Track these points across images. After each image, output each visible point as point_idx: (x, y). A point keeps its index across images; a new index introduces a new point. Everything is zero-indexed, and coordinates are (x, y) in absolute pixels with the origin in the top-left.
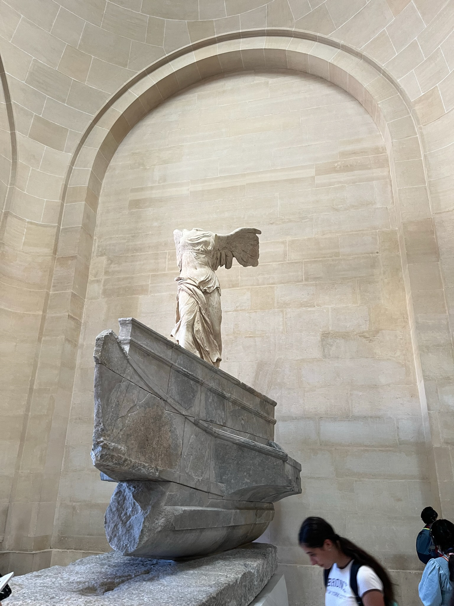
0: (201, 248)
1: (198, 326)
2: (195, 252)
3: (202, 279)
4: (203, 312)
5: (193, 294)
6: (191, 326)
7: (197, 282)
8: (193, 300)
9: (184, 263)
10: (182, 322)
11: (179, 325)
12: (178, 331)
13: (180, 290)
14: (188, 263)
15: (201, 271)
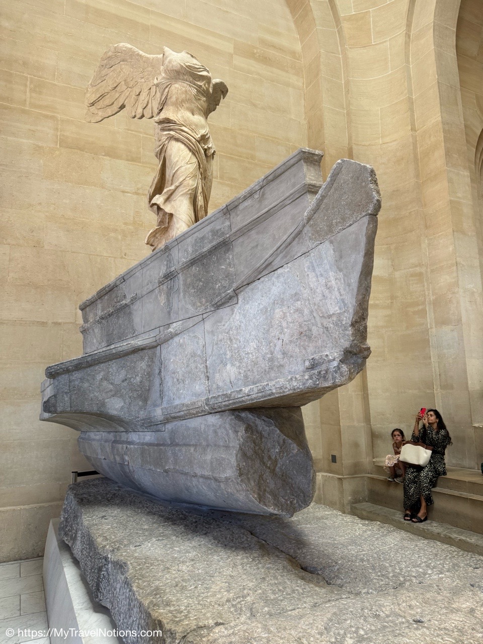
0: (203, 86)
1: (201, 200)
2: (194, 87)
3: (202, 132)
6: (192, 198)
7: (199, 136)
8: (195, 159)
9: (174, 99)
10: (180, 189)
11: (174, 191)
12: (167, 200)
13: (172, 138)
14: (183, 101)
15: (200, 119)
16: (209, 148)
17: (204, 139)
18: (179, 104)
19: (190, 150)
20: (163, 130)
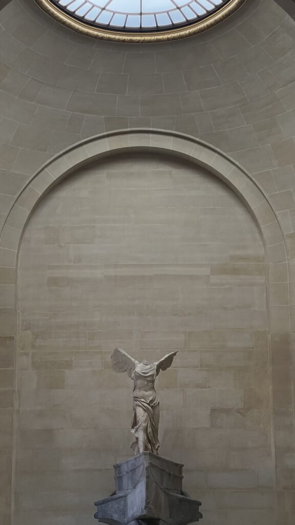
0: (150, 379)
1: (149, 430)
3: (151, 398)
4: (152, 420)
5: (146, 410)
6: (146, 430)
7: (148, 401)
8: (146, 414)
9: (138, 387)
10: (140, 427)
11: (138, 428)
12: (136, 431)
13: (137, 405)
14: (142, 387)
15: (150, 393)
17: (152, 401)
18: (140, 389)
19: (144, 410)
20: (134, 400)
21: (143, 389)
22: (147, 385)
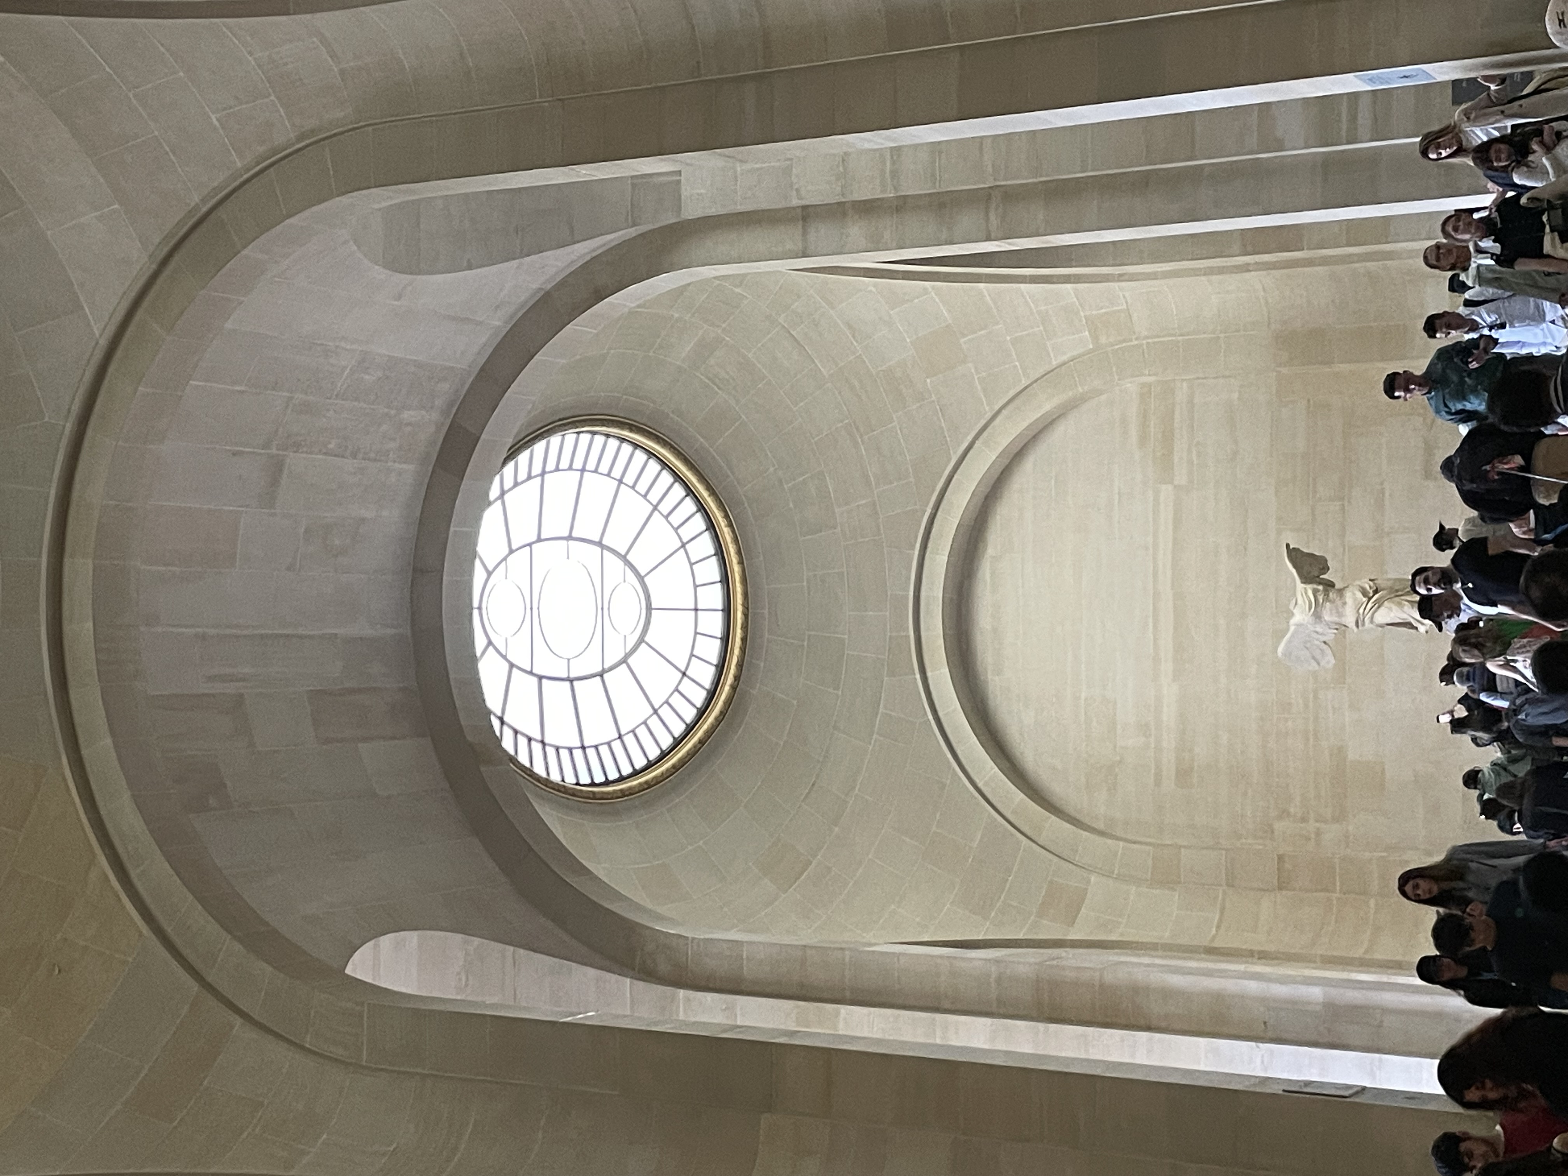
3: (1359, 595)
4: (1400, 593)
5: (1379, 604)
7: (1365, 599)
13: (1372, 621)
14: (1338, 612)
15: (1348, 595)
16: (1370, 587)
17: (1364, 593)
18: (1340, 615)
19: (1379, 607)
20: (1363, 625)
21: (1340, 610)
22: (1332, 602)
